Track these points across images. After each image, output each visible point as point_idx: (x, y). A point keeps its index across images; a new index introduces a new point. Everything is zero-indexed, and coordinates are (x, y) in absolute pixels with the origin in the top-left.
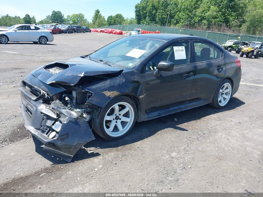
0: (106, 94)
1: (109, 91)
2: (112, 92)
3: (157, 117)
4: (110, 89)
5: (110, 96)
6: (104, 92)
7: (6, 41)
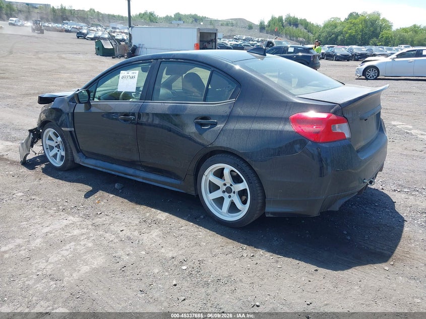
7: (375, 75)
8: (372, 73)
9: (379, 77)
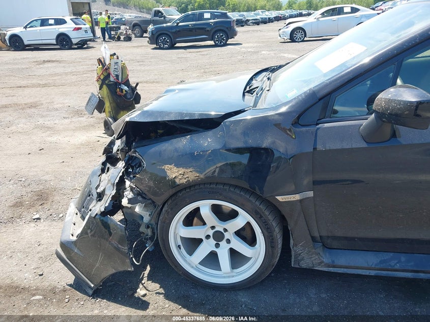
0: (168, 173)
1: (177, 166)
2: (182, 171)
3: (373, 273)
4: (182, 160)
5: (177, 181)
6: (167, 167)
7: (302, 37)
8: (299, 35)
9: (306, 39)
